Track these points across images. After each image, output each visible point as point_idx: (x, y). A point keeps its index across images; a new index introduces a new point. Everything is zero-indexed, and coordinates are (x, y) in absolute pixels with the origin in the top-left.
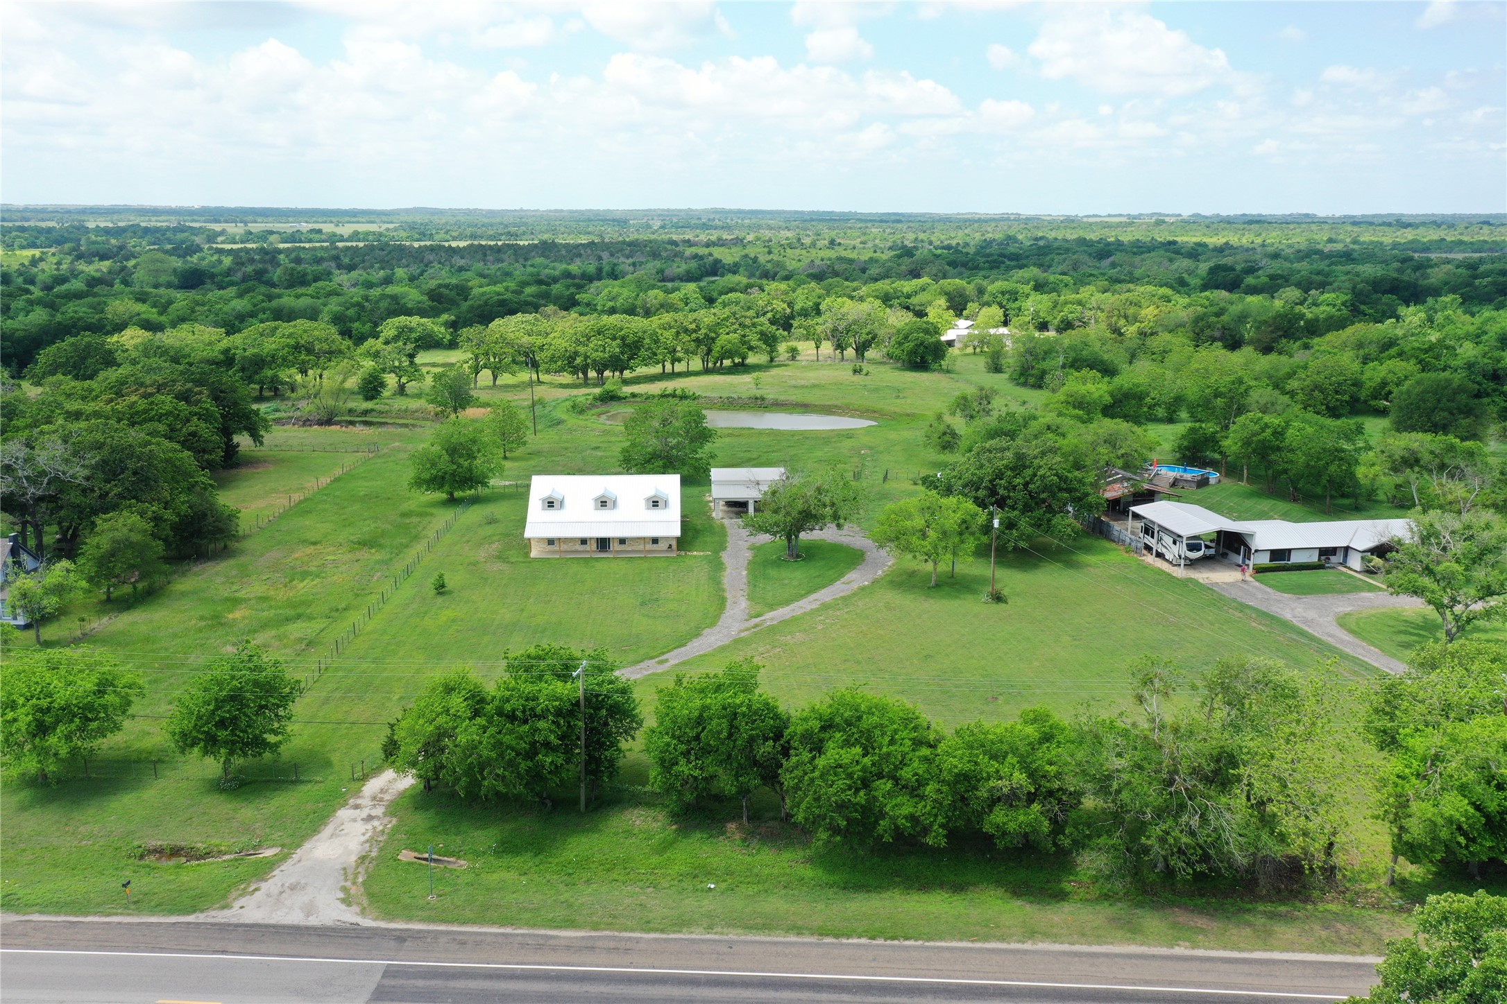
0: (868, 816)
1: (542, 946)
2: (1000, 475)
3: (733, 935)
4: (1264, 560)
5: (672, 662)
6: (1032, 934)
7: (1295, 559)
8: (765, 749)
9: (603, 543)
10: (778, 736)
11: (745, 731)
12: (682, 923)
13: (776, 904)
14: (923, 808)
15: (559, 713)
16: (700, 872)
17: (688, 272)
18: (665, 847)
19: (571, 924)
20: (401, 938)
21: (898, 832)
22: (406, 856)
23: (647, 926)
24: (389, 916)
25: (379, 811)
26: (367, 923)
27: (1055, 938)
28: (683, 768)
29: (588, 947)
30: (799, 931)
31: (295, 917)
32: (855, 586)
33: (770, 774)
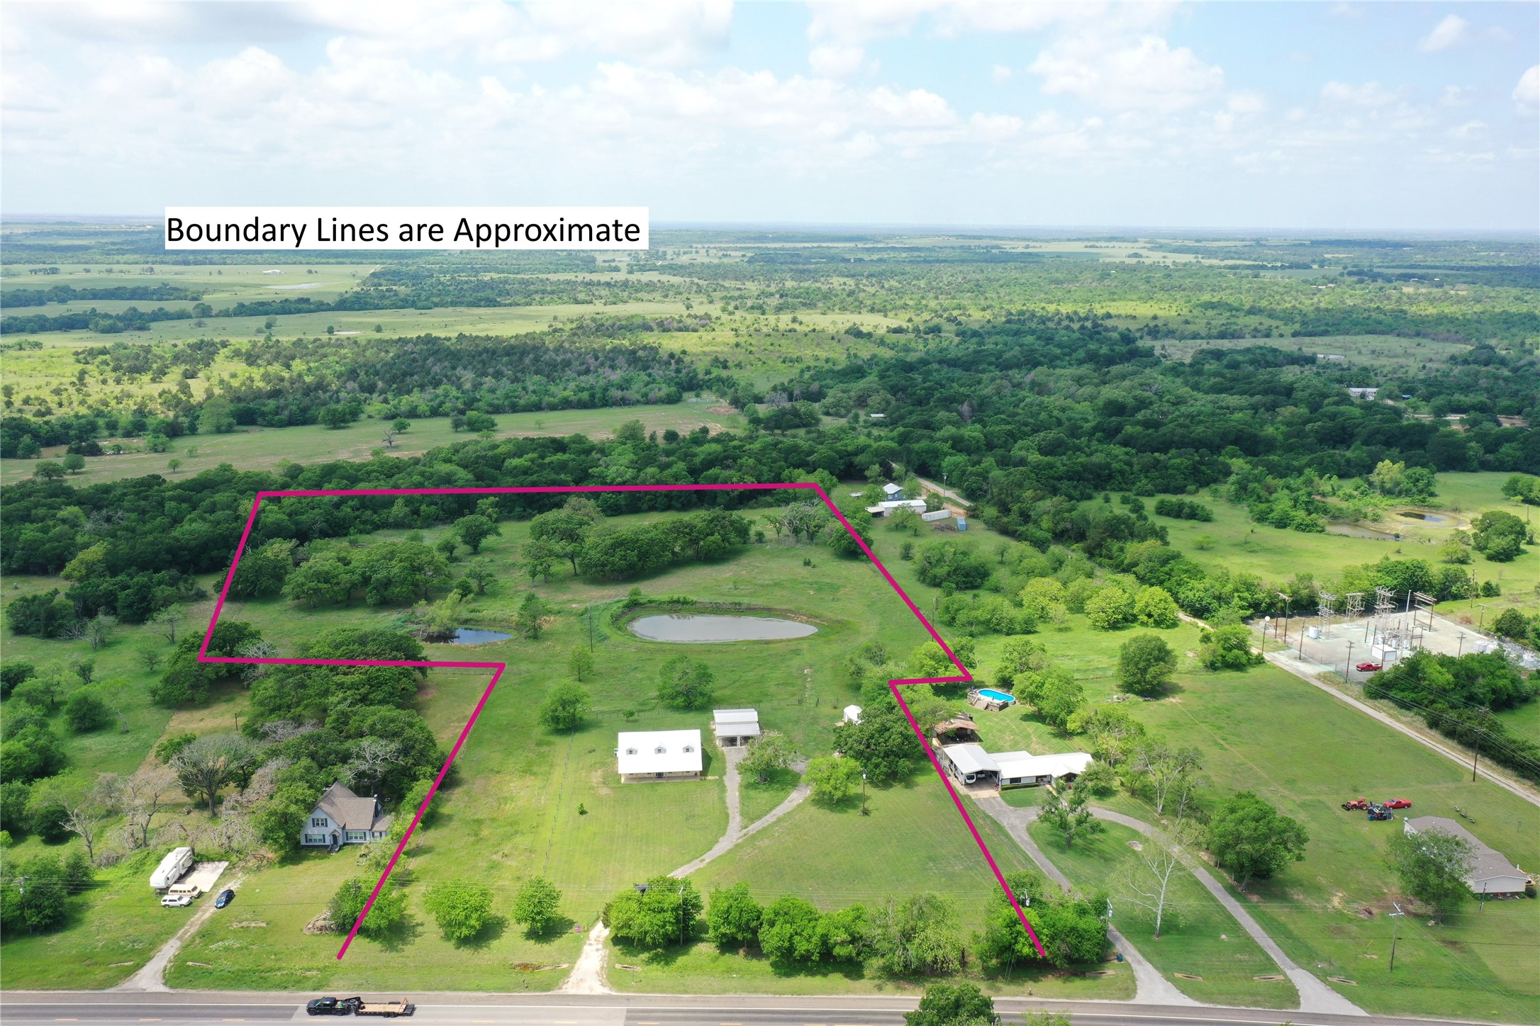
0: (791, 949)
1: (678, 1000)
2: (872, 737)
3: (744, 995)
4: (1008, 783)
5: (707, 861)
6: (848, 992)
7: (1023, 782)
8: (754, 924)
9: (660, 775)
10: (758, 918)
11: (745, 917)
12: (725, 991)
13: (758, 982)
14: (811, 947)
15: (673, 910)
16: (730, 970)
17: (668, 395)
18: (715, 960)
19: (686, 992)
20: (628, 999)
21: (802, 956)
22: (618, 966)
23: (713, 992)
24: (621, 991)
25: (600, 946)
26: (614, 993)
27: (855, 993)
28: (723, 930)
29: (694, 1001)
30: (767, 992)
31: (587, 992)
32: (795, 803)
33: (755, 932)
